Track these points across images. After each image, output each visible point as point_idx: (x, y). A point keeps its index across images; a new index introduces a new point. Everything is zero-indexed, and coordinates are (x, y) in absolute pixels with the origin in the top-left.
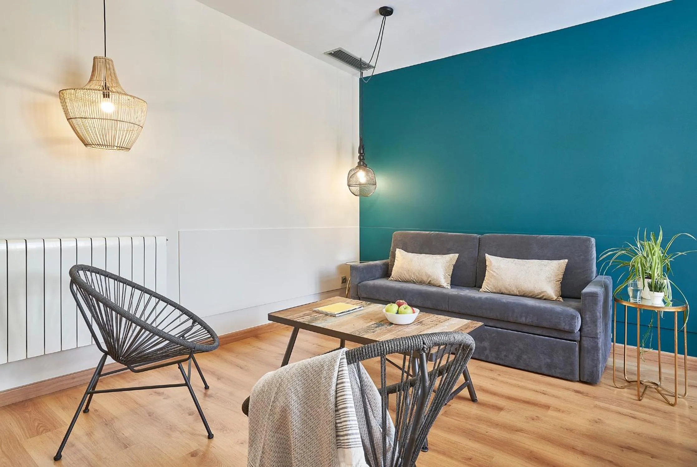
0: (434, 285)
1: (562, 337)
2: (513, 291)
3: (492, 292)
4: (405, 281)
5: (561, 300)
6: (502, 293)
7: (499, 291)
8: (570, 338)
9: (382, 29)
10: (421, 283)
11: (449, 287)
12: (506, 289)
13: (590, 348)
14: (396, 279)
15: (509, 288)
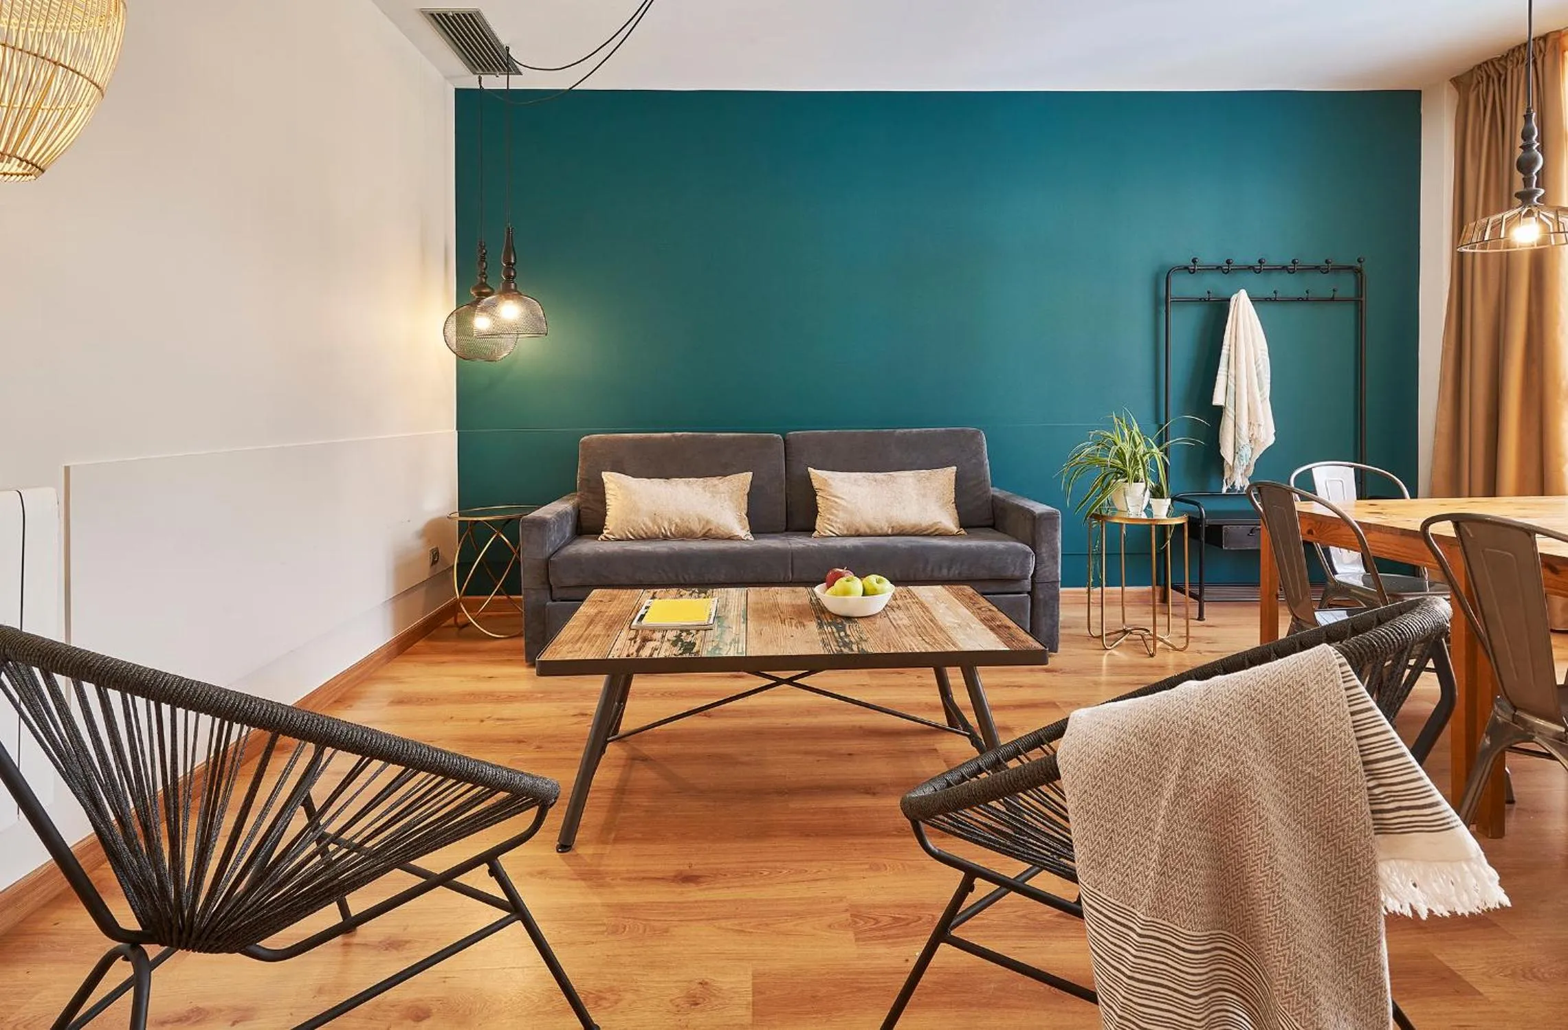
0: (717, 538)
1: (1006, 590)
2: (881, 529)
3: (838, 536)
4: (644, 536)
5: (963, 532)
6: (859, 536)
7: (853, 533)
8: (1017, 590)
9: (644, 9)
10: (688, 535)
11: (750, 537)
12: (870, 527)
13: (1047, 598)
14: (619, 535)
15: (874, 524)
